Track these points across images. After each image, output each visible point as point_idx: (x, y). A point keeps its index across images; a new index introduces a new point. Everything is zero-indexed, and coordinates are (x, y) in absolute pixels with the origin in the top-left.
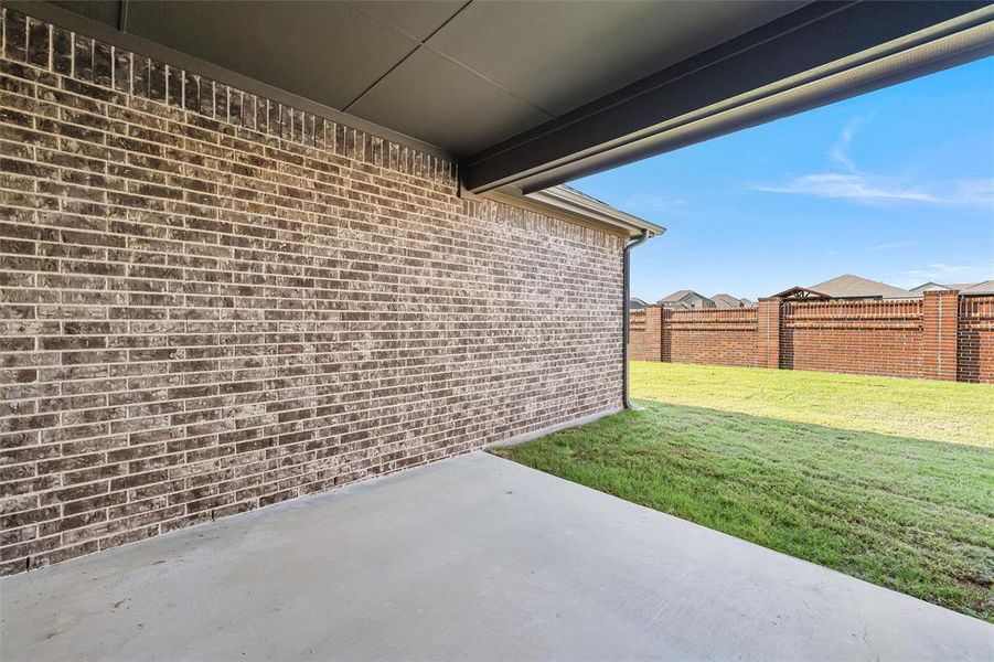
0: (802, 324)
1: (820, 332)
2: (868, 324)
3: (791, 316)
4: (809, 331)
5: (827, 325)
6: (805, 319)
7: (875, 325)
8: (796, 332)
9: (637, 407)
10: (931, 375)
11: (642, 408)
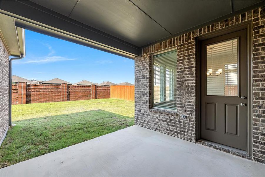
0: (34, 90)
1: (39, 92)
2: (51, 90)
3: (30, 88)
4: (36, 92)
5: (41, 90)
6: (35, 89)
7: (52, 90)
8: (32, 92)
9: (13, 125)
10: (63, 101)
11: (15, 125)
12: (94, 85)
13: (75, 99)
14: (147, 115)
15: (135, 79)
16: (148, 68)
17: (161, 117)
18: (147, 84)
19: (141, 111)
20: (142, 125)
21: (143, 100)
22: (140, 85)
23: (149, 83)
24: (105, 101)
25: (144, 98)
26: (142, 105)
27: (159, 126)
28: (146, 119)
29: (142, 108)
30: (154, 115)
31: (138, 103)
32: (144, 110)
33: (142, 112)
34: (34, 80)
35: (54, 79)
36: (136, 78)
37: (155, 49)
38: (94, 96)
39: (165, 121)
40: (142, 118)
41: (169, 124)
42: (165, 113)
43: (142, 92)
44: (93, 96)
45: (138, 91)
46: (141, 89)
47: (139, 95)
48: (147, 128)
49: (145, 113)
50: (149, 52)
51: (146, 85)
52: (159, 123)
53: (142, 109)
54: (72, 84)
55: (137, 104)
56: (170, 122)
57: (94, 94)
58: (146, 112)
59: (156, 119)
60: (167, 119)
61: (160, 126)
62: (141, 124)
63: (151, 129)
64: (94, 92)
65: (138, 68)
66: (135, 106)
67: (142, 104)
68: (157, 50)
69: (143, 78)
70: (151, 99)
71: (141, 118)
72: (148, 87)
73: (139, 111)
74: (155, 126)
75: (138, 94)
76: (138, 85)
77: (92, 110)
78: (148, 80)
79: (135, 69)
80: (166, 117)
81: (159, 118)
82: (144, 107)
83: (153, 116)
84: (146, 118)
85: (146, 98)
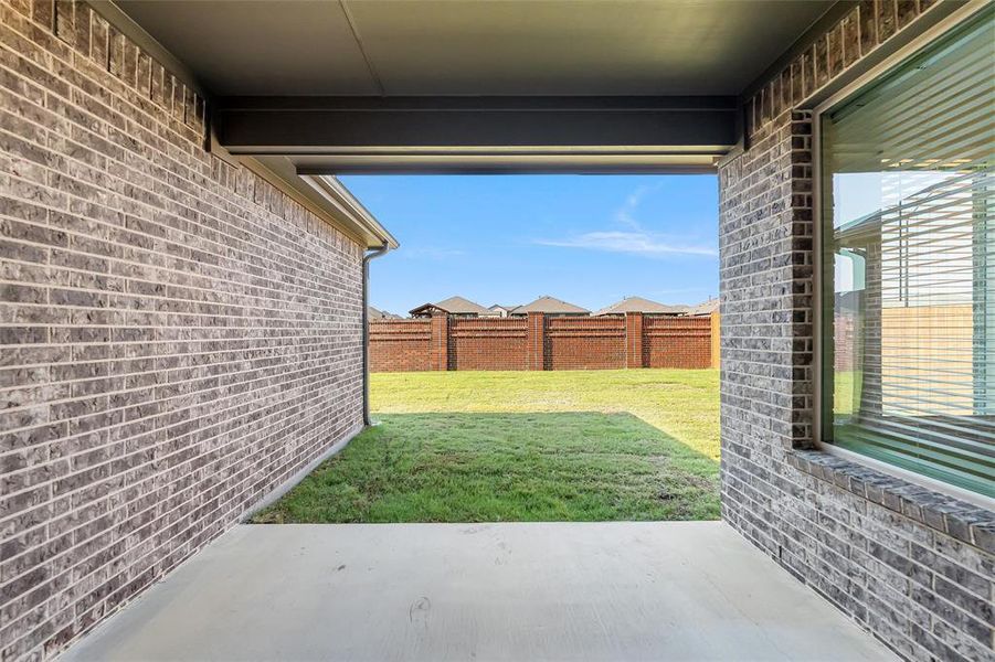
0: (463, 334)
2: (501, 334)
3: (455, 328)
4: (466, 340)
5: (477, 335)
6: (464, 330)
7: (504, 335)
8: (459, 340)
9: (374, 422)
10: (533, 368)
11: (380, 423)
12: (638, 314)
13: (567, 366)
14: (779, 483)
15: (722, 276)
16: (783, 204)
17: (871, 524)
18: (777, 298)
19: (747, 455)
20: (755, 533)
21: (761, 395)
22: (743, 305)
23: (789, 295)
24: (675, 380)
25: (763, 383)
26: (756, 421)
27: (857, 581)
28: (775, 507)
29: (752, 440)
30: (825, 500)
31: (734, 408)
32: (767, 450)
33: (753, 457)
34: (496, 306)
35: (541, 299)
36: (726, 269)
37: (823, 68)
38: (637, 358)
39: (899, 563)
40: (754, 495)
41: (932, 598)
42: (896, 505)
43: (755, 347)
44: (631, 355)
45: (733, 342)
46: (749, 330)
47: (738, 362)
48: (781, 564)
49: (771, 470)
50: (787, 100)
51: (774, 305)
52: (854, 557)
53: (756, 443)
54: (588, 314)
55: (730, 411)
56: (947, 590)
57: (637, 349)
58: (777, 468)
59: (833, 529)
60: (918, 552)
61: (865, 589)
62: (751, 526)
63: (803, 581)
64: (637, 340)
65: (735, 215)
66: (723, 420)
67: (756, 414)
68: (838, 66)
69: (758, 267)
70: (810, 390)
71: (749, 491)
72: (783, 319)
73: (738, 449)
74: (825, 568)
75: (736, 357)
76: (736, 308)
77: (596, 410)
78: (784, 275)
79: (722, 220)
80: (910, 538)
81: (856, 529)
82: (764, 431)
83: (812, 498)
84: (774, 501)
85: (773, 382)
